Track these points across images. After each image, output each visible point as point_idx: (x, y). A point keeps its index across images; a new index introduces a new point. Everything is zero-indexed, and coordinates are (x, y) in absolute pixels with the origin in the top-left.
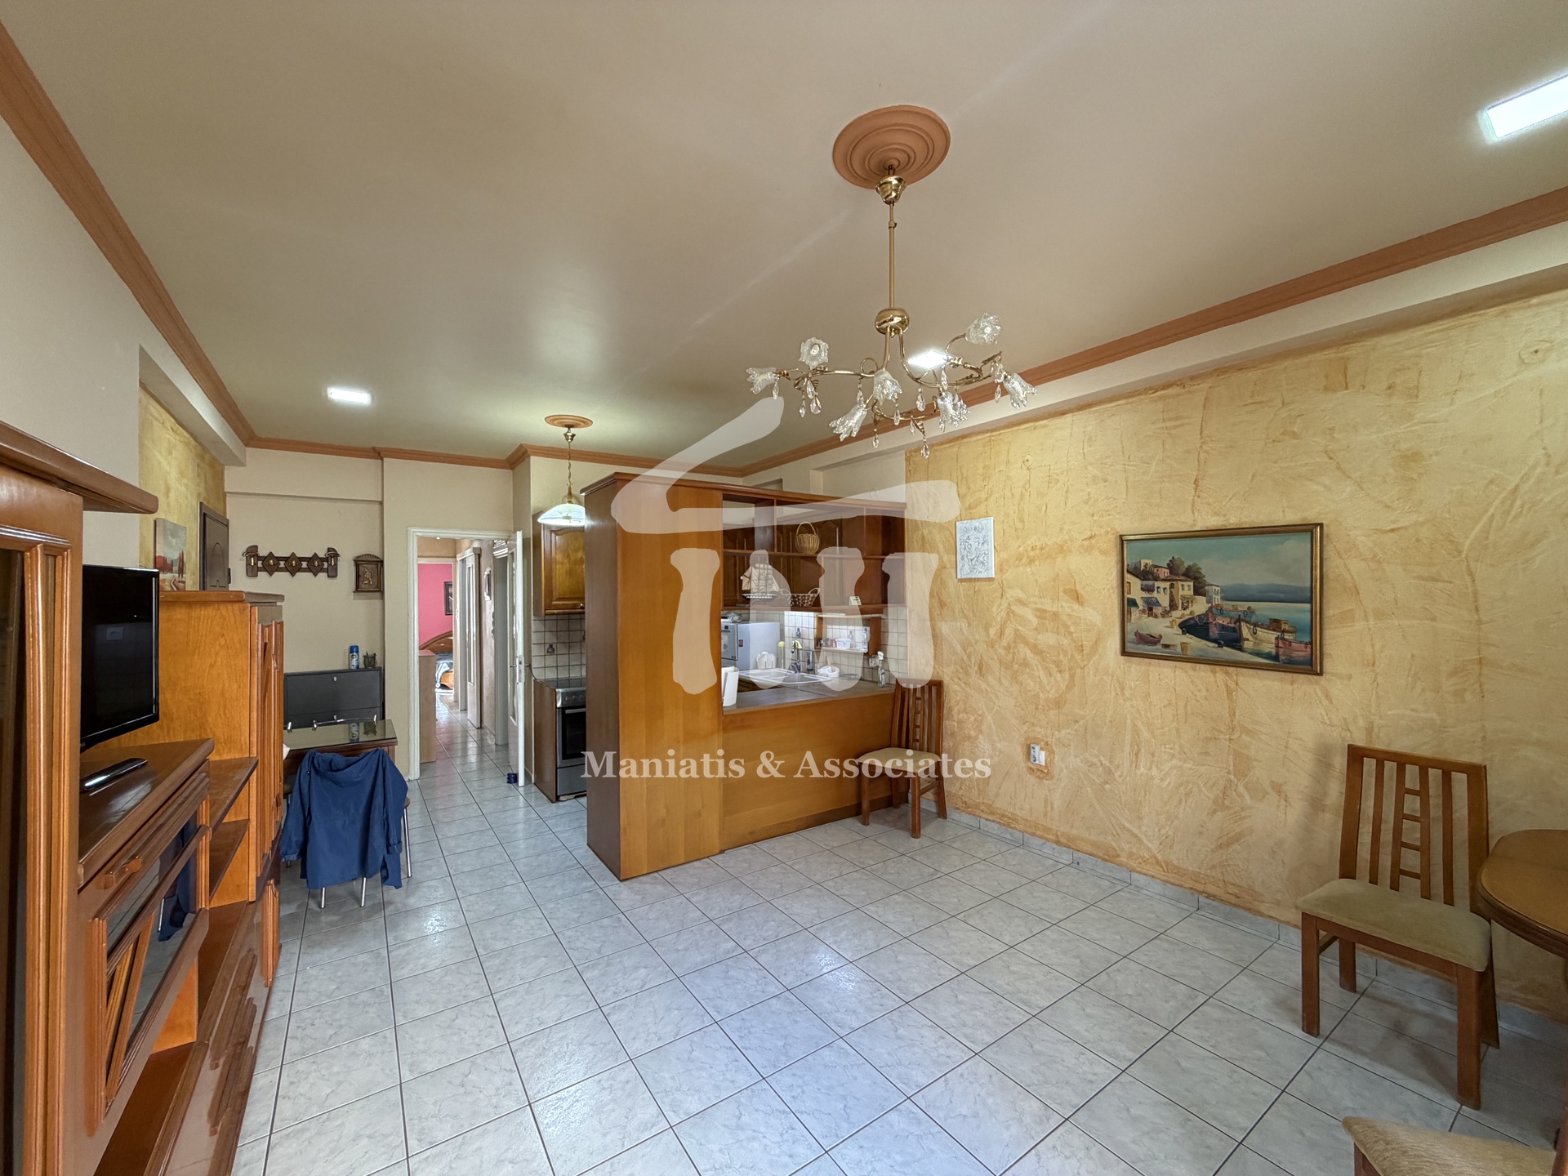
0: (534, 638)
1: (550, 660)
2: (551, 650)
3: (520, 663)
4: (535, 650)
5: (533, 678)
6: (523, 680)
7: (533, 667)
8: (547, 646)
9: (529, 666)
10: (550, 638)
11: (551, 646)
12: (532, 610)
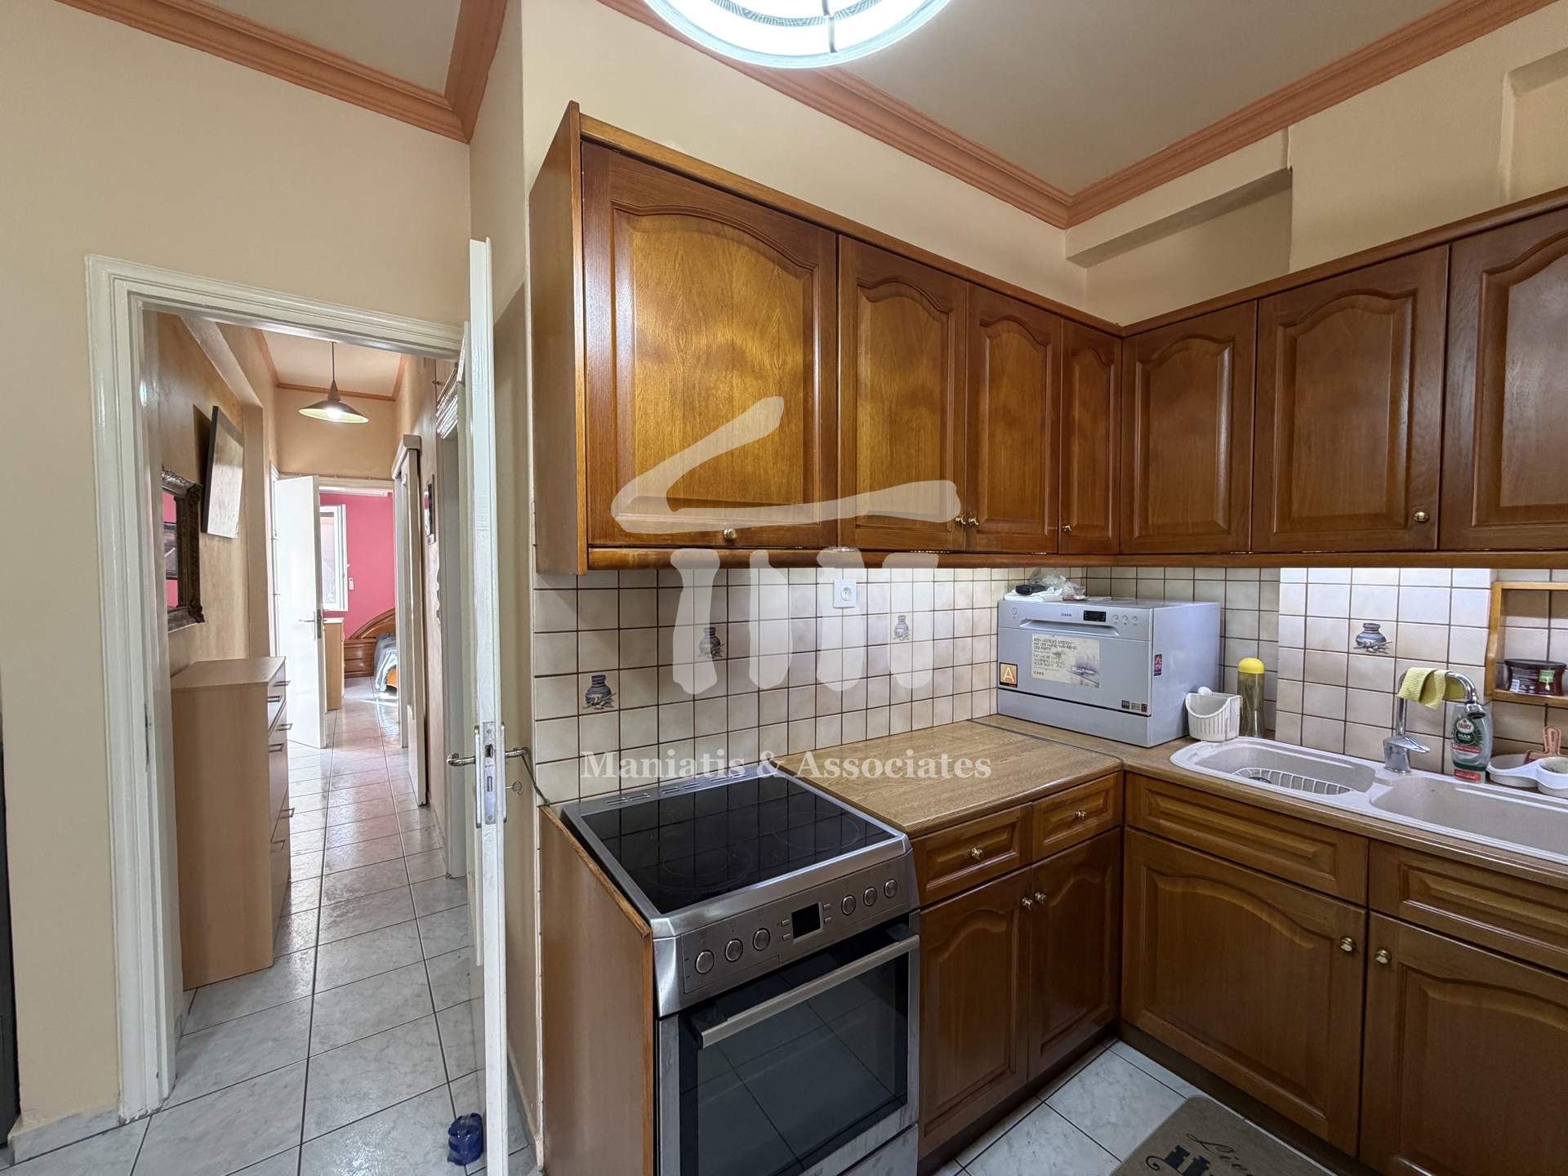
0: (540, 654)
1: (598, 727)
2: (600, 694)
3: (489, 751)
4: (544, 699)
5: (538, 801)
6: (501, 814)
7: (536, 760)
8: (586, 682)
9: (522, 756)
10: (596, 654)
11: (599, 681)
12: (532, 551)
